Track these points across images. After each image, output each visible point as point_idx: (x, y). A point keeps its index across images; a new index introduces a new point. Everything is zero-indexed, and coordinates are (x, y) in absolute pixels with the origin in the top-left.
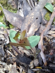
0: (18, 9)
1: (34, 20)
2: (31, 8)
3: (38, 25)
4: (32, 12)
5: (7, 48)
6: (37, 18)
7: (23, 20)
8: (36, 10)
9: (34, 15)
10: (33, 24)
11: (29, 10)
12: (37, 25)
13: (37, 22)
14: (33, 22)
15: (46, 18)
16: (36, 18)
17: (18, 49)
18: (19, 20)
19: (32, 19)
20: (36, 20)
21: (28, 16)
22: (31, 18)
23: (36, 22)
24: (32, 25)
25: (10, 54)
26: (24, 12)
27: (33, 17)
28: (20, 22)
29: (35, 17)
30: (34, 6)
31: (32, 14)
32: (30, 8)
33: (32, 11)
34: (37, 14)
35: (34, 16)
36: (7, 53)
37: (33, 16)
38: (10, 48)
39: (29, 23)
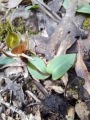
0: (40, 29)
1: (64, 37)
2: (57, 22)
3: (72, 40)
4: (59, 27)
5: (28, 88)
6: (69, 32)
7: (46, 41)
8: (65, 22)
9: (62, 29)
10: (64, 41)
11: (55, 26)
12: (70, 41)
13: (71, 37)
14: (64, 38)
15: (86, 27)
16: (67, 32)
17: (44, 86)
18: (42, 42)
19: (61, 36)
20: (68, 35)
21: (54, 34)
22: (58, 35)
23: (67, 37)
24: (61, 44)
25: (33, 98)
26: (49, 31)
27: (62, 33)
28: (43, 44)
29: (65, 32)
30: (60, 18)
31: (61, 29)
32: (56, 24)
33: (59, 25)
34: (68, 26)
35: (64, 30)
36: (30, 96)
37: (61, 31)
38: (33, 89)
39: (56, 42)
